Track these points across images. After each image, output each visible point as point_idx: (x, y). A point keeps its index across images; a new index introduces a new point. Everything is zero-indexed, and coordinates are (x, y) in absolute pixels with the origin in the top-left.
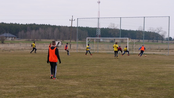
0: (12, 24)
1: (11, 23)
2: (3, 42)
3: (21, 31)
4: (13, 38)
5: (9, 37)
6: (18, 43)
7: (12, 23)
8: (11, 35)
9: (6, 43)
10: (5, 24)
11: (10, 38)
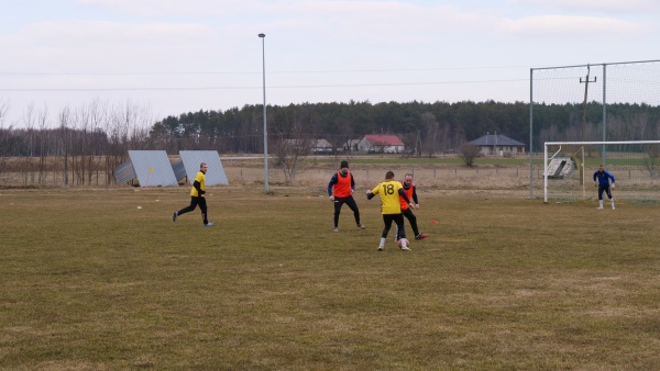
0: (522, 104)
1: (517, 103)
2: (471, 162)
3: (549, 126)
4: (515, 150)
5: (501, 147)
6: (521, 163)
7: (520, 101)
8: (506, 140)
9: (480, 165)
10: (500, 105)
11: (504, 149)
